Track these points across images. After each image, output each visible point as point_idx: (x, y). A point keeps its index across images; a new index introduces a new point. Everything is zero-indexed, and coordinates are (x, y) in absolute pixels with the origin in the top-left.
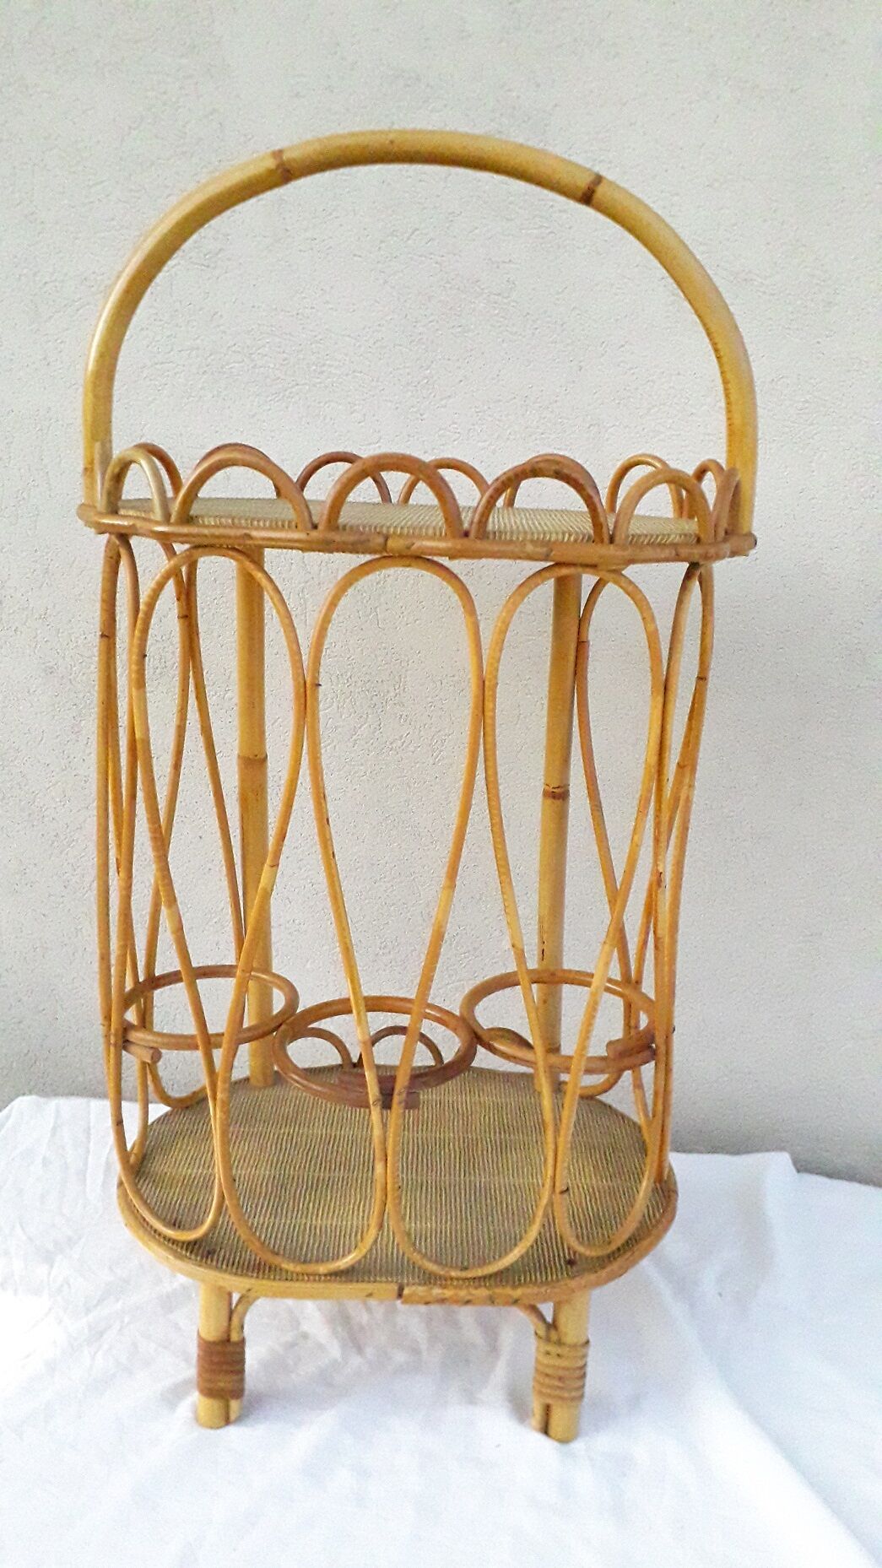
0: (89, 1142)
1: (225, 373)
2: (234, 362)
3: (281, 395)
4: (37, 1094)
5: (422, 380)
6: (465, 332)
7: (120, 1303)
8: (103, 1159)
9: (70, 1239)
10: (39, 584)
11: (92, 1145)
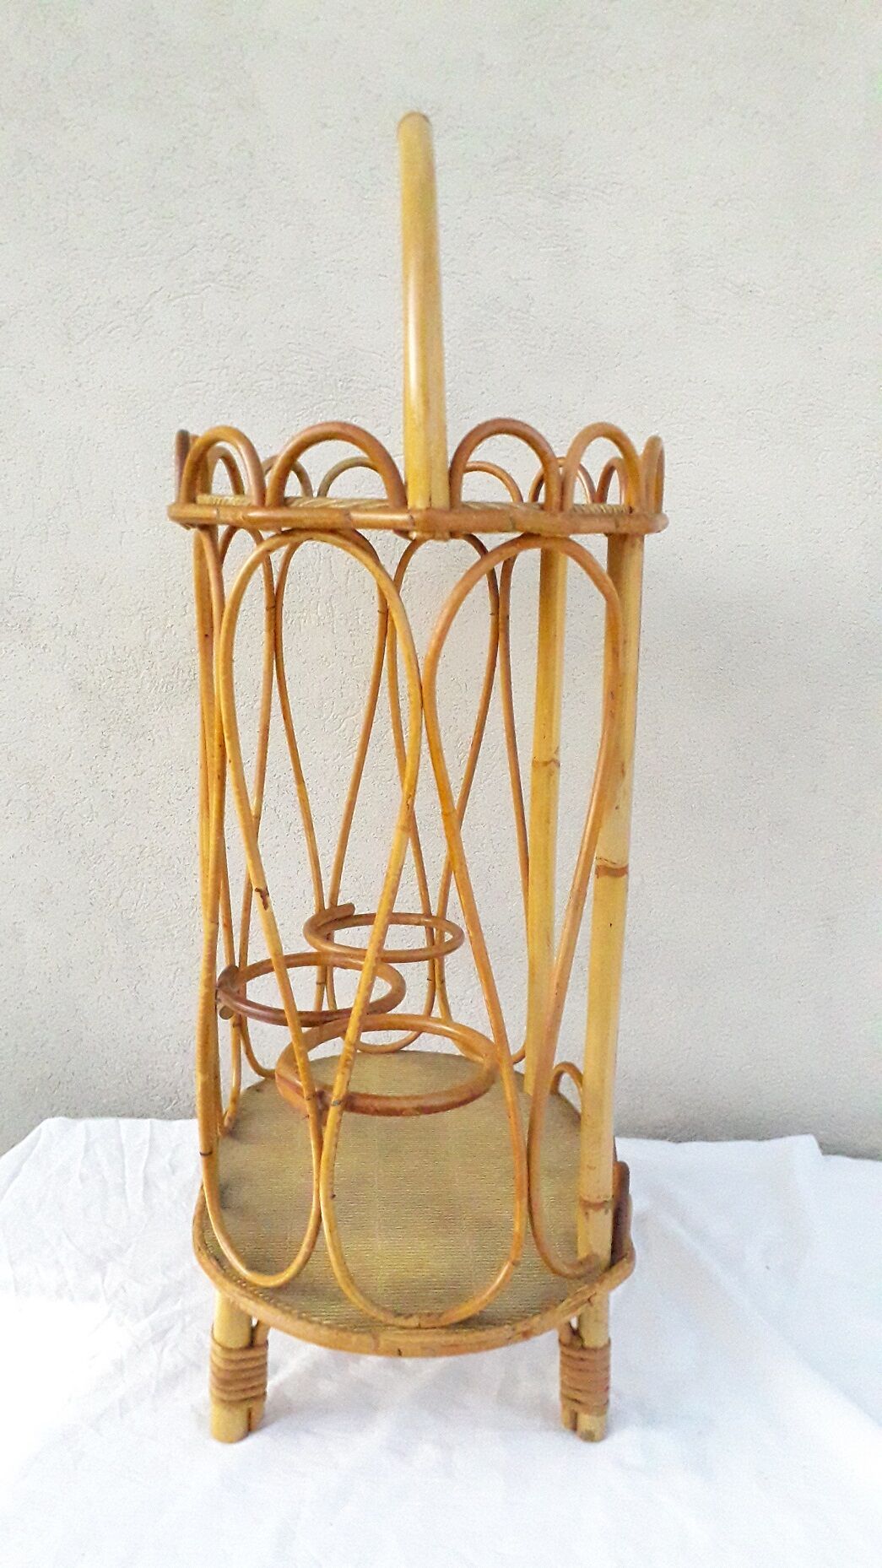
0: (123, 1157)
1: (254, 390)
2: (263, 380)
7: (179, 1303)
8: (141, 1175)
9: (118, 1248)
10: (68, 601)
11: (126, 1161)
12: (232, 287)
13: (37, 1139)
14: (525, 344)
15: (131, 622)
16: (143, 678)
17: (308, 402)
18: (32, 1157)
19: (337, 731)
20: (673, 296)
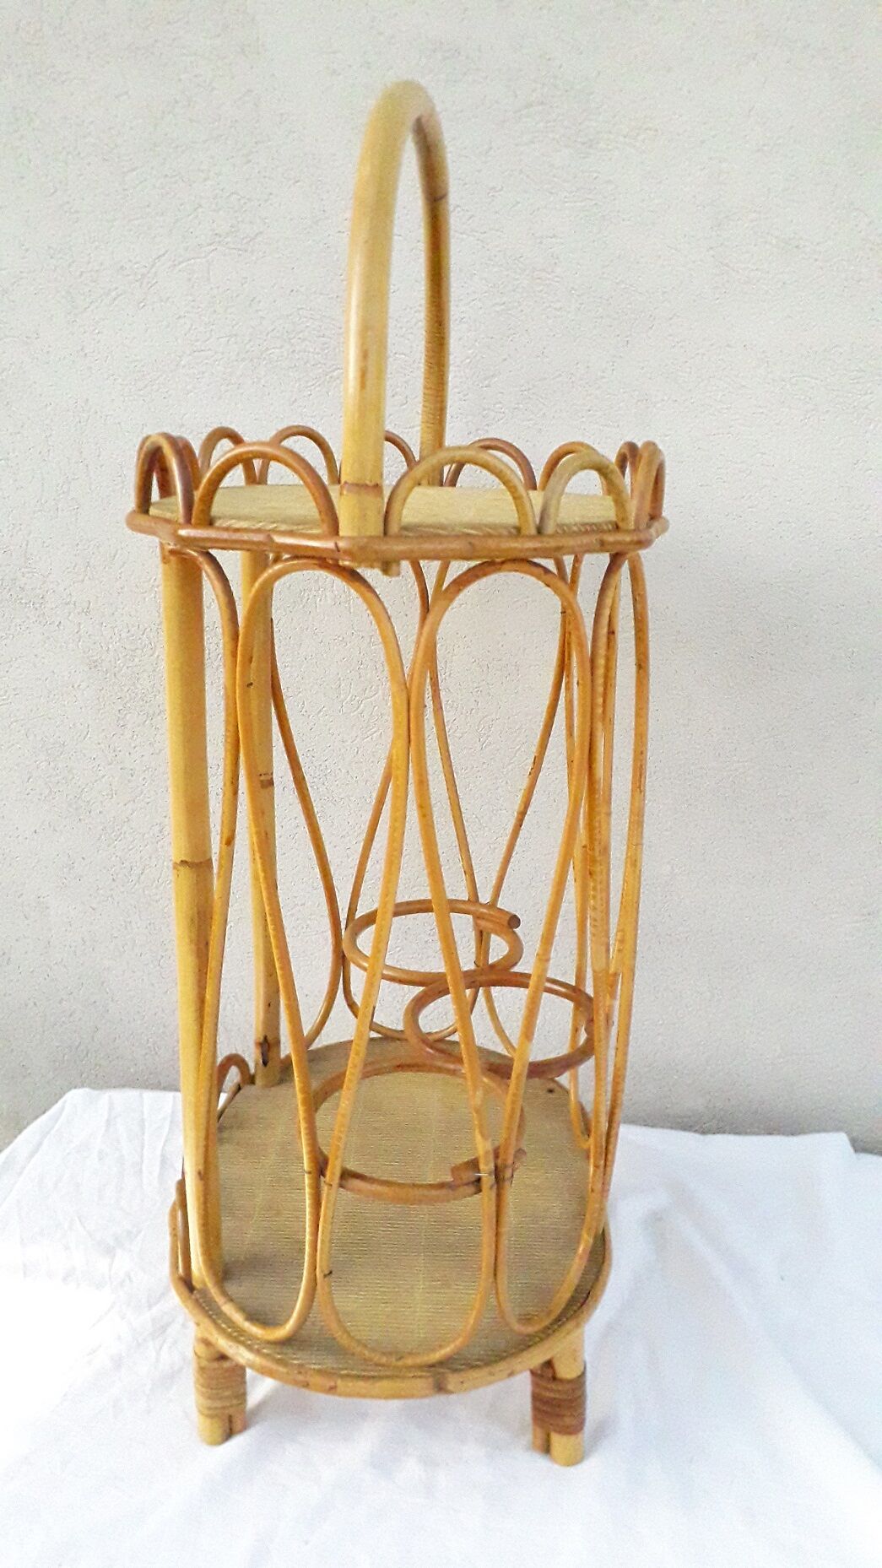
0: (143, 1134)
1: (264, 359)
2: (273, 348)
3: (322, 379)
4: (89, 1086)
5: (465, 360)
6: (509, 310)
8: (158, 1153)
9: (129, 1233)
10: (81, 578)
11: (146, 1137)
12: (240, 250)
13: (63, 1109)
14: (550, 306)
15: (145, 599)
16: (158, 656)
17: (321, 370)
18: (53, 1132)
19: (356, 713)
20: (712, 252)
